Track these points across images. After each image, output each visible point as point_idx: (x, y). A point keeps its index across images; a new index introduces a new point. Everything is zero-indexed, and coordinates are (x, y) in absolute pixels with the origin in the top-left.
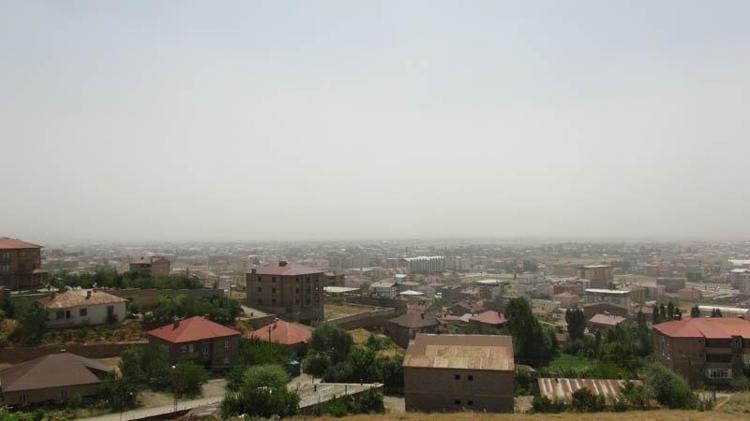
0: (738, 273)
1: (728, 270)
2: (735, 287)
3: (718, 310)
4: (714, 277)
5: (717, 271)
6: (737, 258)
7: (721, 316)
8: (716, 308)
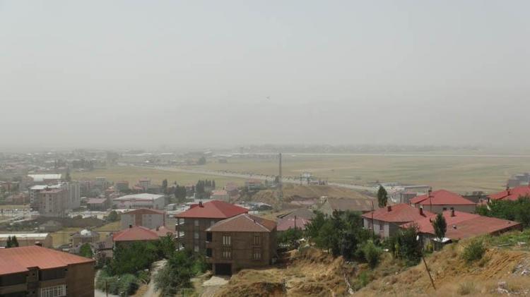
0: (38, 191)
1: (28, 187)
2: (34, 208)
3: (14, 238)
4: (11, 197)
5: (16, 189)
6: (37, 172)
7: (17, 246)
8: (12, 235)
